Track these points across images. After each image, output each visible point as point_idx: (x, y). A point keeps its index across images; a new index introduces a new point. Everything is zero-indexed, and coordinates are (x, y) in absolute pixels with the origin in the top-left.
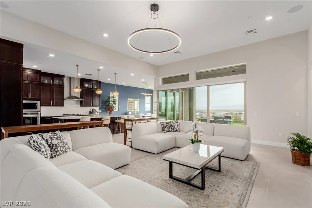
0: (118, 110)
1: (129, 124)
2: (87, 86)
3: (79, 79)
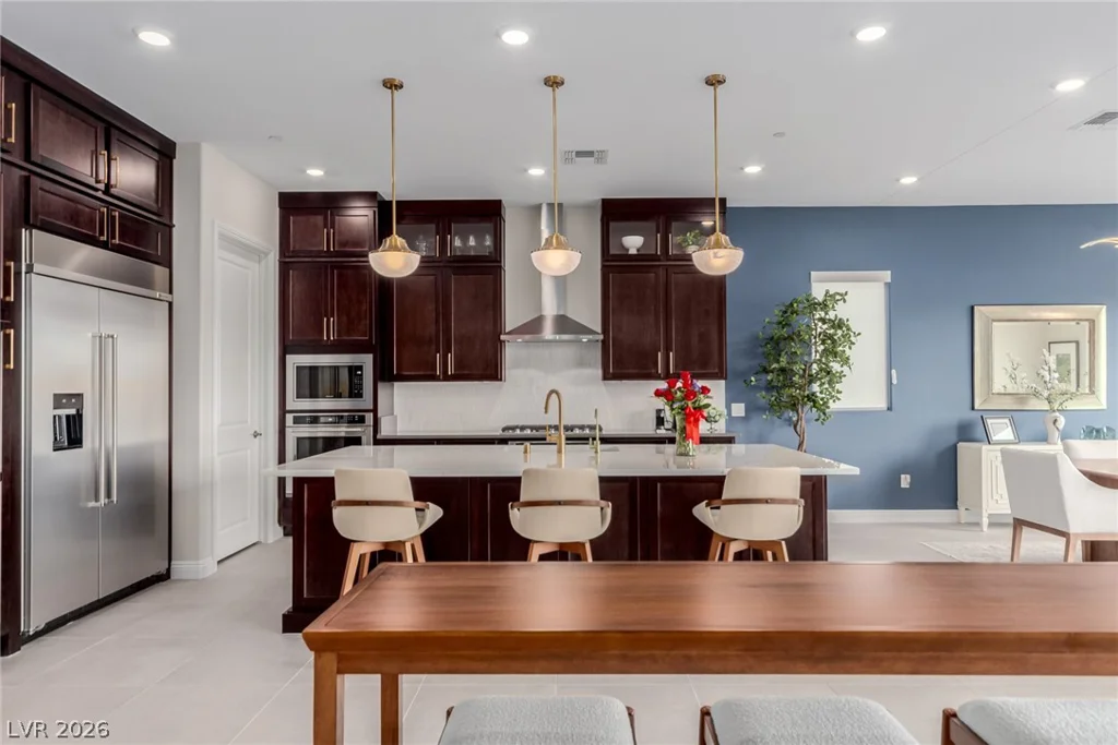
0: (883, 405)
1: (985, 521)
2: (633, 243)
3: (588, 207)
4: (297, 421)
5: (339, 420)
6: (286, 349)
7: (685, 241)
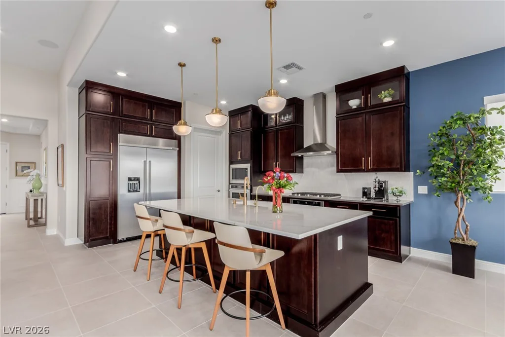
2: (354, 103)
4: (232, 187)
6: (230, 163)
7: (382, 95)
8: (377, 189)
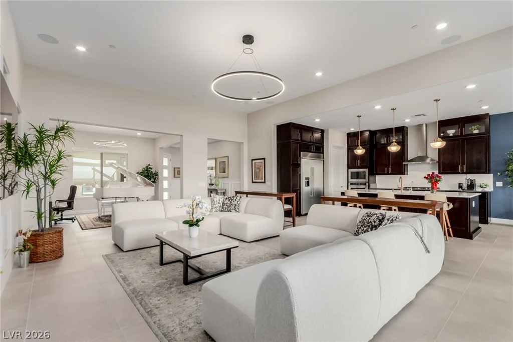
4: (351, 184)
5: (361, 184)
6: (349, 168)
7: (472, 129)
8: (469, 184)
